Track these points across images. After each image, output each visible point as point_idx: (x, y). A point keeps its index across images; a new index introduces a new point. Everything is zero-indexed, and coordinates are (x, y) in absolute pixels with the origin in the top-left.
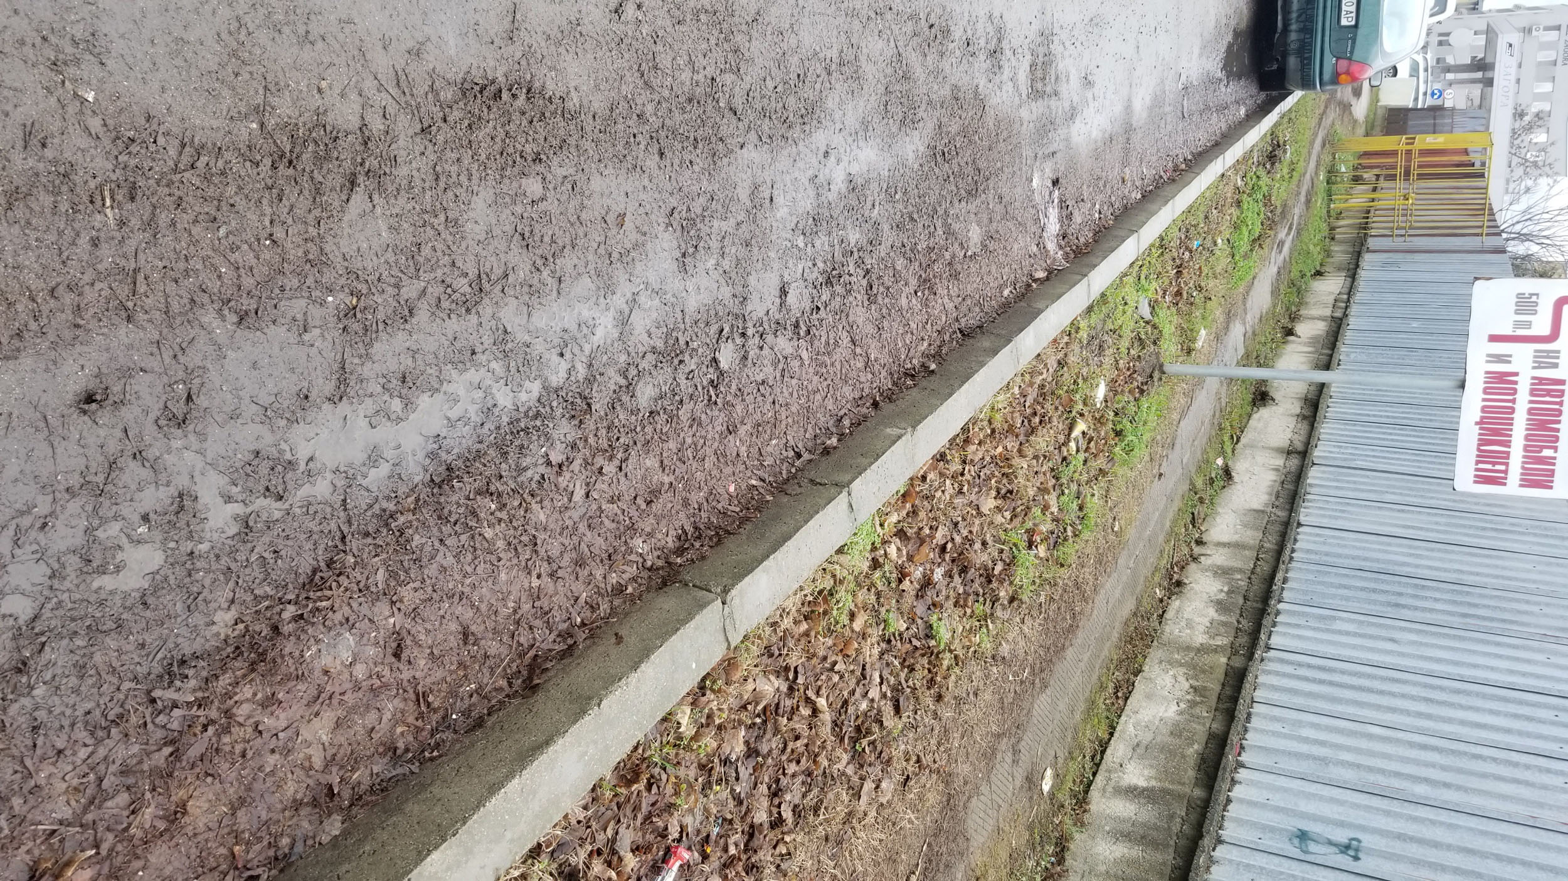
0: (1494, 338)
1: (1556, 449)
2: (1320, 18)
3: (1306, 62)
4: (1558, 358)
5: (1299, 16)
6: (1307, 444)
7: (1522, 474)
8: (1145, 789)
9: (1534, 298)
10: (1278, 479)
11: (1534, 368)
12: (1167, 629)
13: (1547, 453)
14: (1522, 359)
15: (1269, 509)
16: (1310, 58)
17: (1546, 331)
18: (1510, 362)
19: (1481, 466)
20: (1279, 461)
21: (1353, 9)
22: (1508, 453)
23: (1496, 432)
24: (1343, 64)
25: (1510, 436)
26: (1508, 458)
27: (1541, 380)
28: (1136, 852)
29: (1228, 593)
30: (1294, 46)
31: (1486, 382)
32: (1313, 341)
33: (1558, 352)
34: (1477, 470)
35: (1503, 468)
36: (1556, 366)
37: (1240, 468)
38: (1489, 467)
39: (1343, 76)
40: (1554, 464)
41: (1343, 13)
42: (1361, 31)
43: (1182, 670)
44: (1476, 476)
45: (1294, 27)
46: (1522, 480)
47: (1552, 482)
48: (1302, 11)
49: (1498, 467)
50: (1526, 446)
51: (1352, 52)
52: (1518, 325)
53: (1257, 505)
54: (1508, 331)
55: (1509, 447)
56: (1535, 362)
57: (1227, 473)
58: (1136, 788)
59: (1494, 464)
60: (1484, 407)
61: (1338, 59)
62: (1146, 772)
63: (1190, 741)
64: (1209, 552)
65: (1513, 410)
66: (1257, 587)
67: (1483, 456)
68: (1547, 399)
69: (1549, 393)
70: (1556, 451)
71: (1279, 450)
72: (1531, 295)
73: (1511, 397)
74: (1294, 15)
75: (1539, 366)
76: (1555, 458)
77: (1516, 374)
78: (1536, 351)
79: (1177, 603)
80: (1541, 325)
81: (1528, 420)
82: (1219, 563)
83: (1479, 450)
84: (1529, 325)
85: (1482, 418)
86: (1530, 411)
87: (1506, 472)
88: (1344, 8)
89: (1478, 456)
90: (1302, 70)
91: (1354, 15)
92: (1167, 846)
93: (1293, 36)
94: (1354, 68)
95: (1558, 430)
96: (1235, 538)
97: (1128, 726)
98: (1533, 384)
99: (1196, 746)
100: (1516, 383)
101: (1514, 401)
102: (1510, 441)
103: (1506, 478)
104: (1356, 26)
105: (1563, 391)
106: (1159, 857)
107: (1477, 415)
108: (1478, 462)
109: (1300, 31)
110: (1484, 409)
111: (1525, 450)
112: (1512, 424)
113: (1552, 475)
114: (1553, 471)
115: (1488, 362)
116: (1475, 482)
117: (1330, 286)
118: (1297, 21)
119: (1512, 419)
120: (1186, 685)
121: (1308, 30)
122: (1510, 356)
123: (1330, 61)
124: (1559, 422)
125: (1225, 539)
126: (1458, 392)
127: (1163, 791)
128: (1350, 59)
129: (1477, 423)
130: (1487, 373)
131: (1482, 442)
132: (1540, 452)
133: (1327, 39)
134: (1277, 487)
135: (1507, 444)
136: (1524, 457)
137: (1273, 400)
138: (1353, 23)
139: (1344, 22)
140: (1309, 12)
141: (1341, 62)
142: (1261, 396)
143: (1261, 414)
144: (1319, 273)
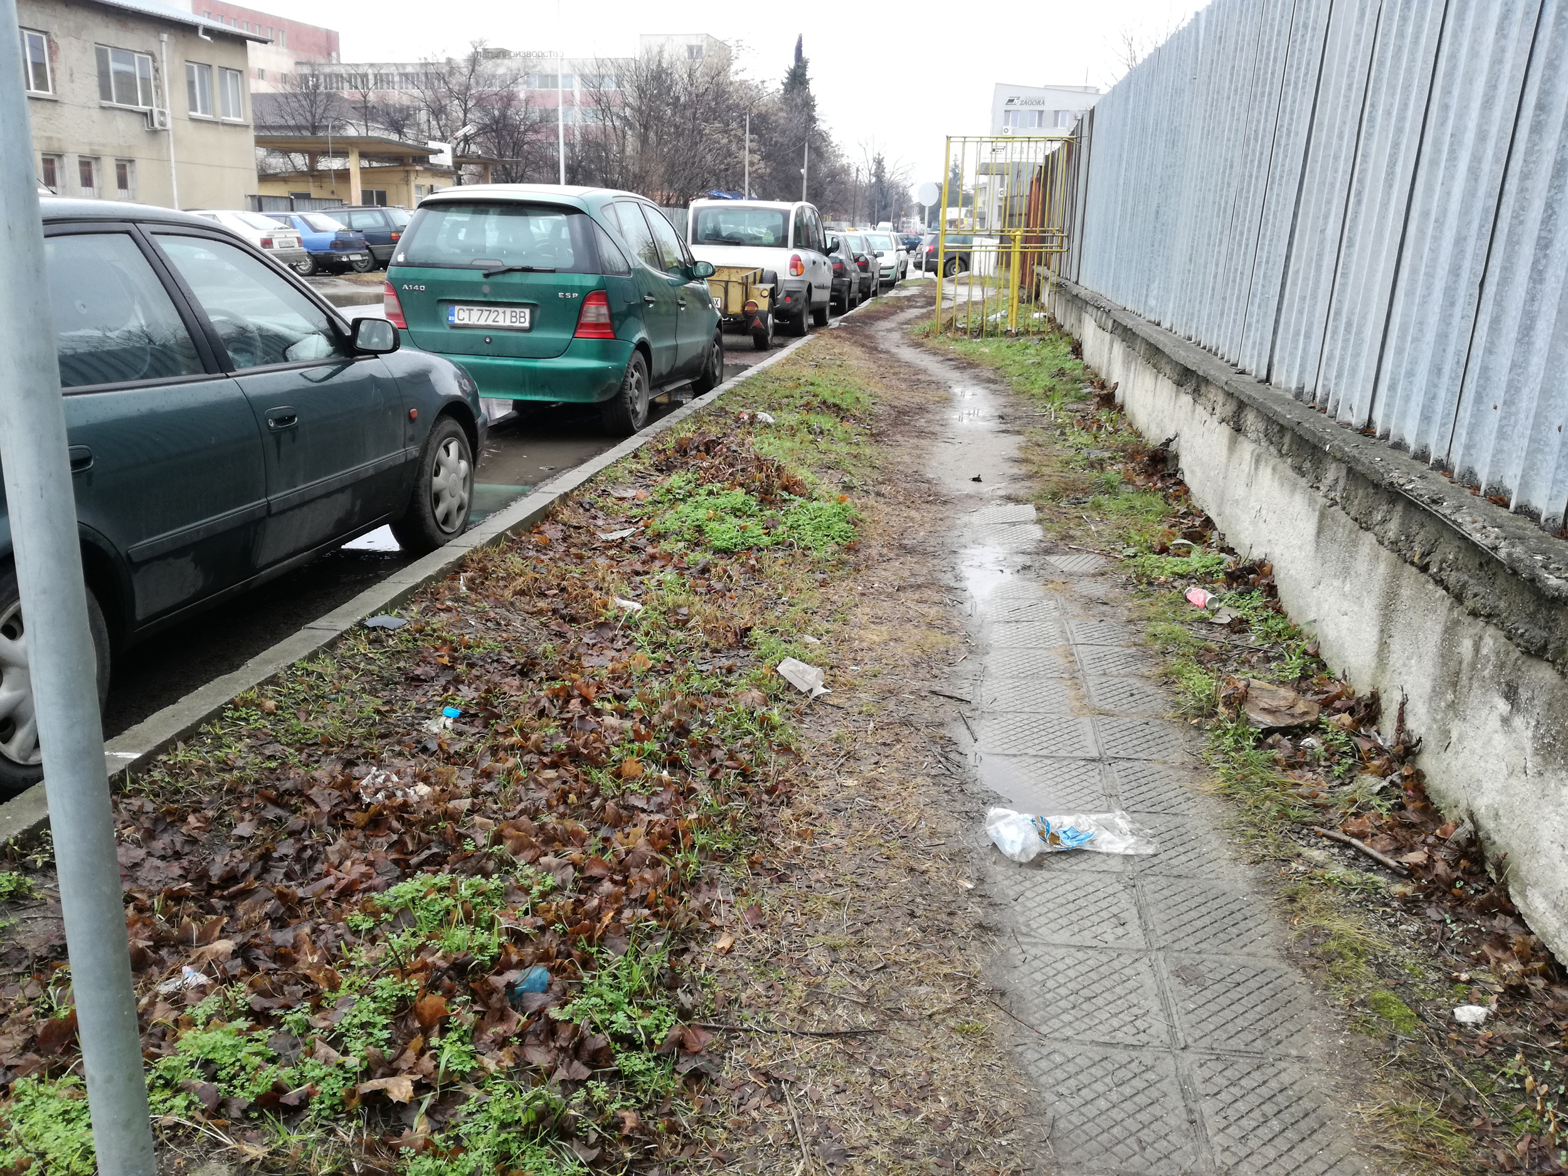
10: (1273, 461)
29: (1514, 702)
64: (1398, 697)
82: (1428, 685)
96: (1370, 606)
117: (1092, 335)
125: (1370, 634)
134: (1287, 470)
137: (1169, 441)
143: (1183, 464)
144: (1077, 350)
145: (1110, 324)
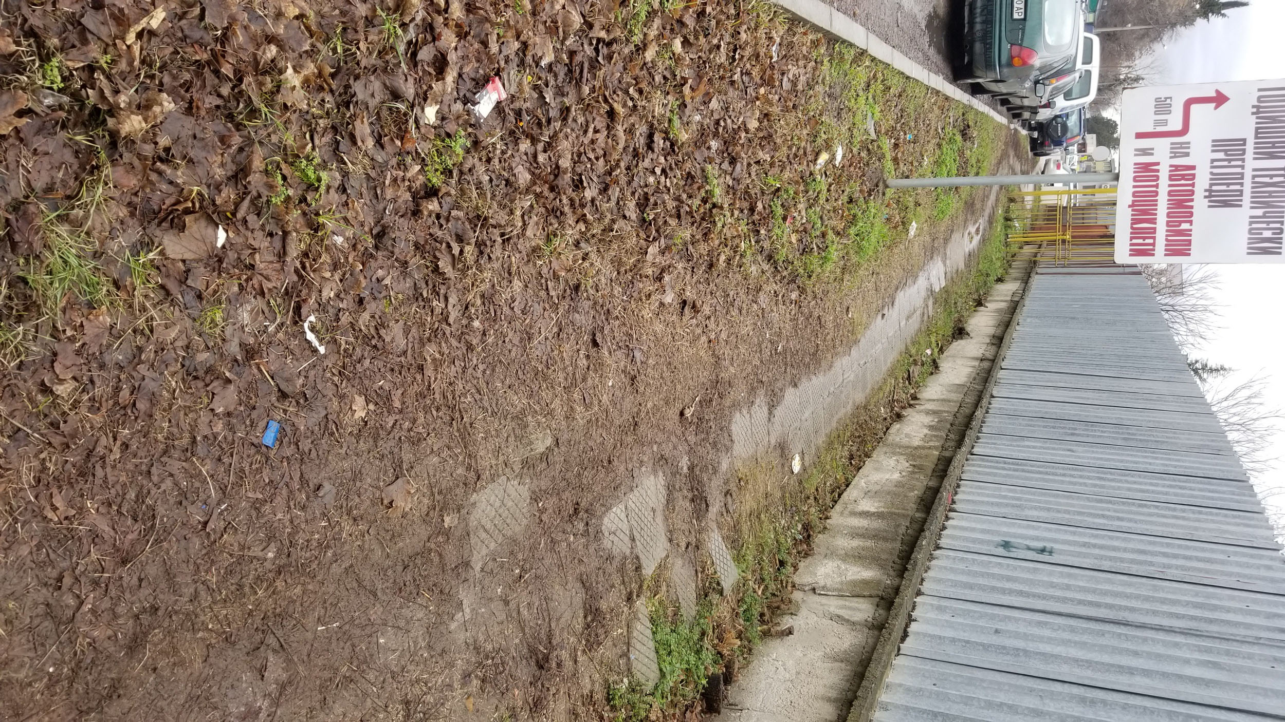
0: (1139, 136)
1: (1191, 222)
2: (998, 12)
3: (988, 47)
4: (1189, 148)
5: (982, 11)
6: (996, 356)
7: (1166, 245)
8: (874, 513)
9: (1168, 101)
10: (974, 371)
11: (1171, 157)
12: (890, 438)
13: (1185, 226)
14: (1161, 150)
15: (968, 385)
16: (991, 44)
17: (1178, 126)
18: (1152, 154)
19: (1135, 241)
20: (976, 363)
21: (1022, 6)
22: (1155, 229)
23: (1145, 212)
24: (1016, 49)
25: (1156, 214)
26: (1155, 233)
27: (1177, 168)
28: (869, 543)
29: (938, 422)
30: (978, 34)
31: (1135, 172)
32: (998, 311)
33: (1189, 143)
34: (1131, 245)
35: (1151, 241)
36: (1187, 155)
37: (944, 365)
38: (1141, 241)
39: (1016, 59)
40: (1190, 235)
41: (1015, 9)
42: (1029, 24)
43: (902, 457)
44: (1131, 250)
45: (978, 20)
46: (1166, 250)
47: (1190, 250)
48: (984, 8)
49: (1147, 241)
50: (1168, 222)
51: (1022, 40)
52: (1157, 123)
53: (958, 382)
54: (1150, 129)
55: (1155, 223)
56: (1171, 153)
57: (935, 365)
58: (868, 512)
59: (1144, 238)
60: (1134, 193)
61: (1012, 45)
62: (876, 504)
63: (912, 489)
64: (922, 403)
65: (1157, 193)
66: (961, 419)
67: (1136, 233)
68: (1183, 182)
69: (1183, 177)
70: (1191, 225)
71: (976, 359)
72: (1166, 98)
73: (1154, 183)
74: (978, 11)
75: (1175, 156)
76: (1191, 230)
77: (1158, 164)
78: (1172, 144)
79: (898, 426)
80: (1175, 123)
81: (1169, 200)
83: (1132, 228)
84: (1165, 123)
85: (1134, 201)
86: (1170, 193)
87: (1153, 244)
88: (1015, 5)
89: (1132, 233)
90: (985, 54)
91: (1023, 11)
92: (896, 539)
93: (978, 27)
94: (1024, 53)
95: (1192, 207)
96: (943, 397)
97: (861, 482)
98: (1170, 171)
99: (916, 492)
100: (1158, 171)
101: (1157, 186)
102: (1156, 219)
103: (1154, 250)
104: (1025, 19)
105: (1194, 175)
106: (889, 545)
107: (1129, 199)
108: (1131, 239)
109: (983, 22)
110: (1134, 194)
111: (1168, 225)
112: (1156, 205)
113: (1190, 245)
114: (1190, 241)
115: (1136, 155)
116: (1131, 255)
117: (1009, 288)
118: (981, 15)
119: (1157, 201)
120: (907, 465)
121: (989, 22)
122: (1153, 149)
123: (1006, 46)
124: (1192, 200)
125: (935, 397)
126: (1115, 183)
127: (893, 513)
128: (1021, 45)
129: (1130, 206)
130: (1135, 164)
131: (1135, 221)
132: (1179, 226)
133: (1003, 29)
134: (973, 375)
135: (1153, 221)
136: (1167, 231)
137: (968, 334)
138: (1023, 17)
139: (1016, 16)
140: (989, 8)
141: (1014, 47)
142: (960, 332)
143: (960, 341)
144: (1000, 280)
145: (1016, 299)
